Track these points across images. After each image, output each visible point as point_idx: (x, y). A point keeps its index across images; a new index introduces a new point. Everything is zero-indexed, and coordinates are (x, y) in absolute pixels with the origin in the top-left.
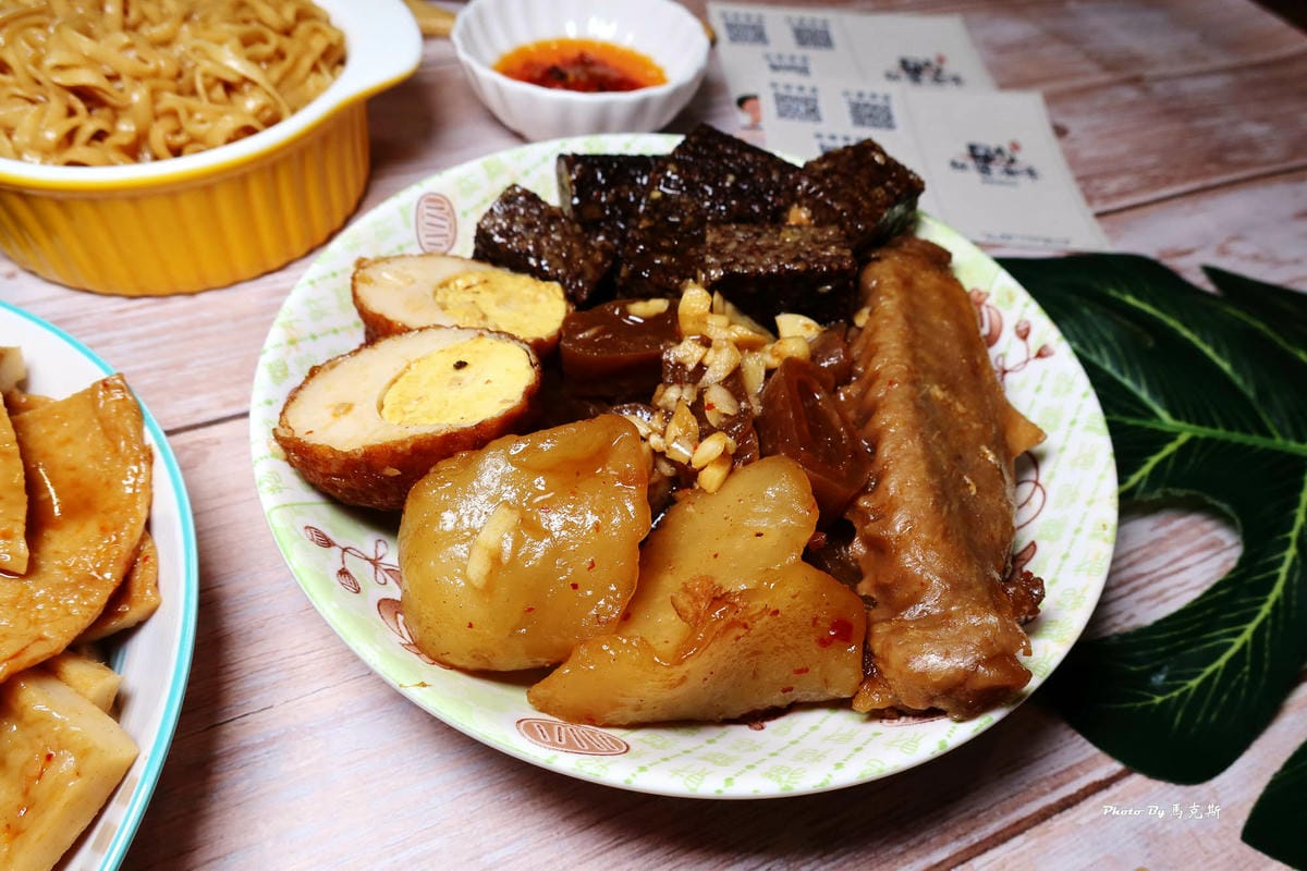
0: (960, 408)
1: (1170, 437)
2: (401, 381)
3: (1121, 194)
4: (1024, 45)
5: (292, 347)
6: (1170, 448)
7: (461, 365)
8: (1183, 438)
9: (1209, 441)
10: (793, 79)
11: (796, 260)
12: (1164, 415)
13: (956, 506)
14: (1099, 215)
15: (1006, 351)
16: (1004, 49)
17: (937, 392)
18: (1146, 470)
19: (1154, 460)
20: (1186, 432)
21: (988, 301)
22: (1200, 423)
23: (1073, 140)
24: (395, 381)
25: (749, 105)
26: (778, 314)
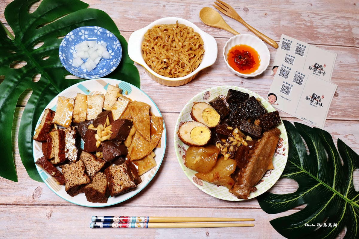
0: (263, 162)
1: (299, 170)
3: (336, 116)
5: (181, 117)
6: (298, 173)
7: (202, 132)
8: (302, 172)
9: (306, 173)
12: (302, 167)
13: (253, 175)
14: (327, 120)
15: (280, 150)
17: (261, 158)
18: (291, 174)
19: (294, 173)
20: (303, 171)
21: (283, 142)
22: (307, 170)
26: (248, 135)
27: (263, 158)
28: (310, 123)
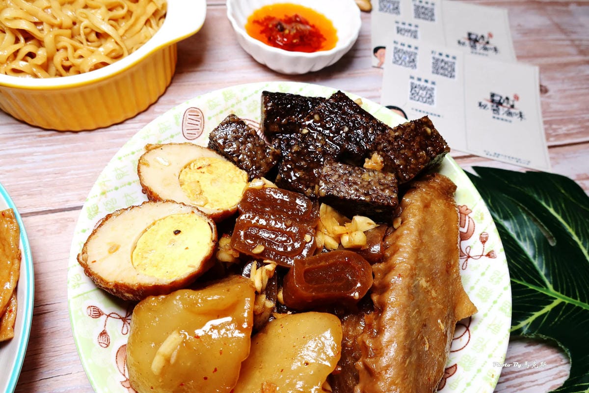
0: (434, 294)
1: (548, 300)
2: (149, 231)
3: (567, 135)
4: (538, 31)
5: (103, 197)
6: (548, 308)
7: (177, 232)
8: (556, 303)
9: (570, 306)
10: (407, 39)
11: (366, 195)
12: (550, 287)
13: (414, 357)
14: (550, 147)
15: (472, 245)
16: (527, 32)
17: (423, 283)
18: (531, 320)
19: (537, 314)
20: (559, 299)
21: (470, 215)
22: (568, 295)
23: (549, 97)
24: (146, 230)
25: (380, 51)
26: (356, 215)
27: (432, 280)
28: (514, 162)
